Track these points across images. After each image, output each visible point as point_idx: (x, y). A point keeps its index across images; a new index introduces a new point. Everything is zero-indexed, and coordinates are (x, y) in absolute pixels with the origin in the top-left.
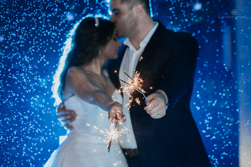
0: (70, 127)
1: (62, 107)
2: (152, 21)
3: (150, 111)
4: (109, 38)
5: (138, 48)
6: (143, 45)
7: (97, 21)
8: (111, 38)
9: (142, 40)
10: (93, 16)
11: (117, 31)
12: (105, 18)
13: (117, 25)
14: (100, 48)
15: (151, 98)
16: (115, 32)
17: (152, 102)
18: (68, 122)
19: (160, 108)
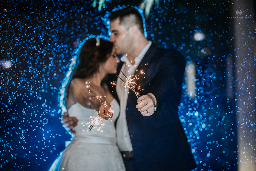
0: (74, 132)
1: (66, 115)
2: (146, 40)
3: (141, 108)
4: (108, 55)
5: (133, 64)
6: (138, 60)
7: (98, 41)
8: (110, 56)
9: (137, 56)
10: (95, 37)
11: (116, 49)
12: (106, 38)
13: (116, 44)
14: (100, 64)
15: (142, 98)
16: (114, 50)
17: (142, 101)
18: (72, 127)
19: (149, 106)
